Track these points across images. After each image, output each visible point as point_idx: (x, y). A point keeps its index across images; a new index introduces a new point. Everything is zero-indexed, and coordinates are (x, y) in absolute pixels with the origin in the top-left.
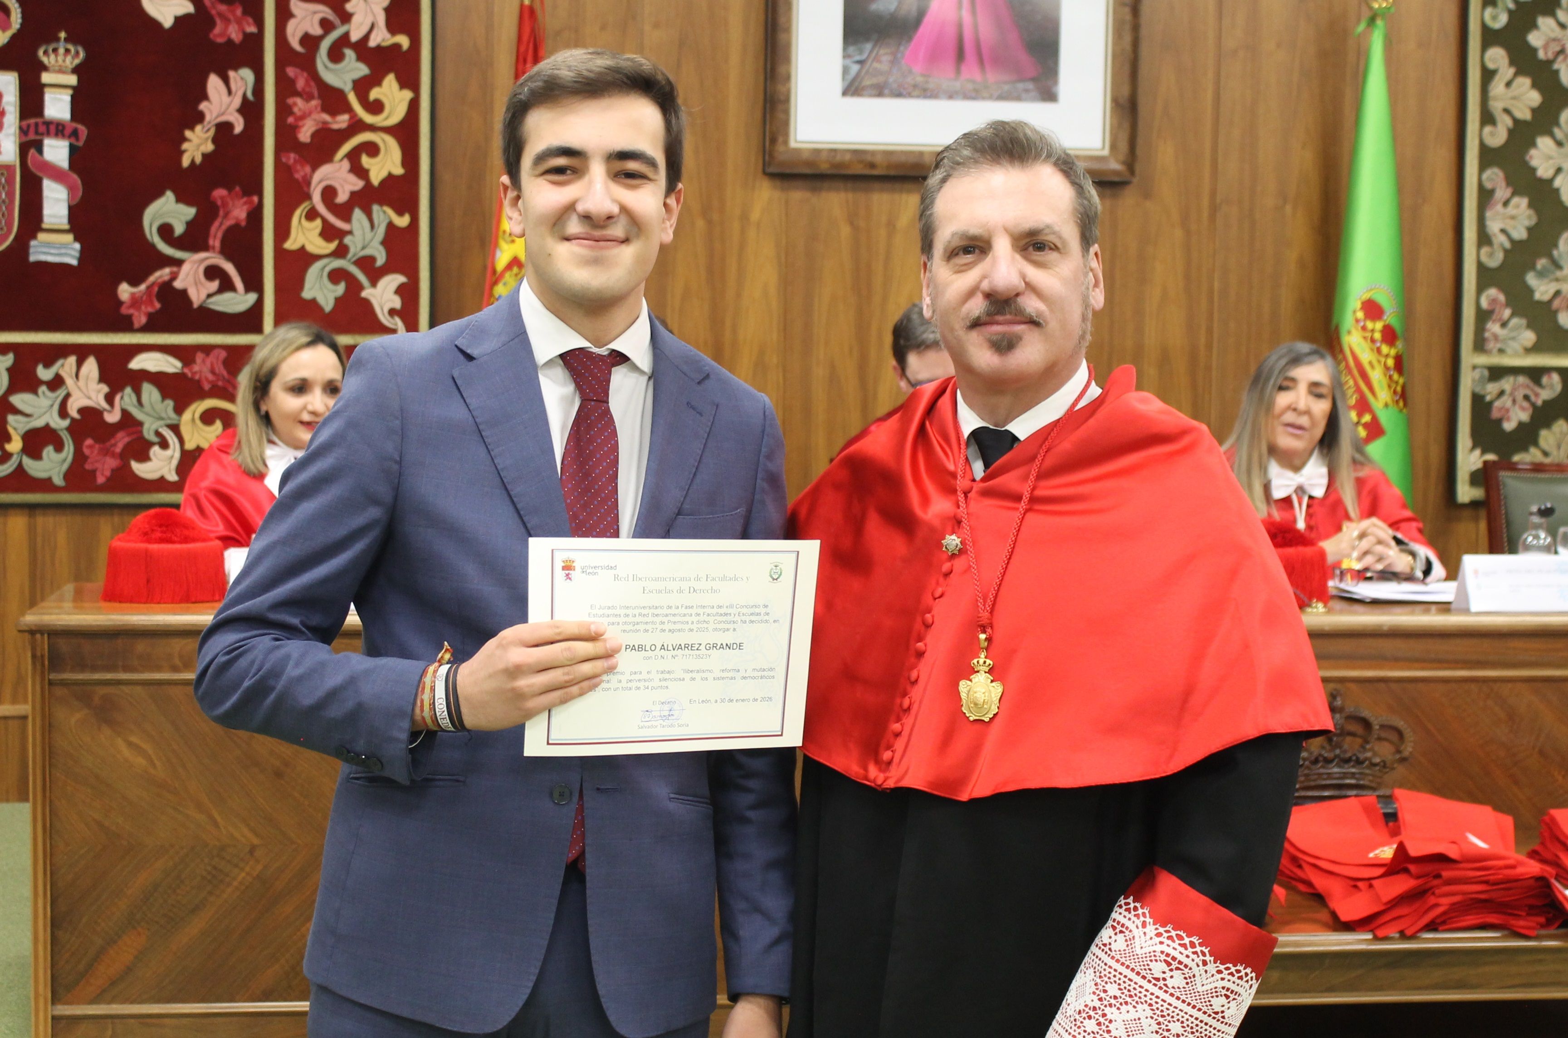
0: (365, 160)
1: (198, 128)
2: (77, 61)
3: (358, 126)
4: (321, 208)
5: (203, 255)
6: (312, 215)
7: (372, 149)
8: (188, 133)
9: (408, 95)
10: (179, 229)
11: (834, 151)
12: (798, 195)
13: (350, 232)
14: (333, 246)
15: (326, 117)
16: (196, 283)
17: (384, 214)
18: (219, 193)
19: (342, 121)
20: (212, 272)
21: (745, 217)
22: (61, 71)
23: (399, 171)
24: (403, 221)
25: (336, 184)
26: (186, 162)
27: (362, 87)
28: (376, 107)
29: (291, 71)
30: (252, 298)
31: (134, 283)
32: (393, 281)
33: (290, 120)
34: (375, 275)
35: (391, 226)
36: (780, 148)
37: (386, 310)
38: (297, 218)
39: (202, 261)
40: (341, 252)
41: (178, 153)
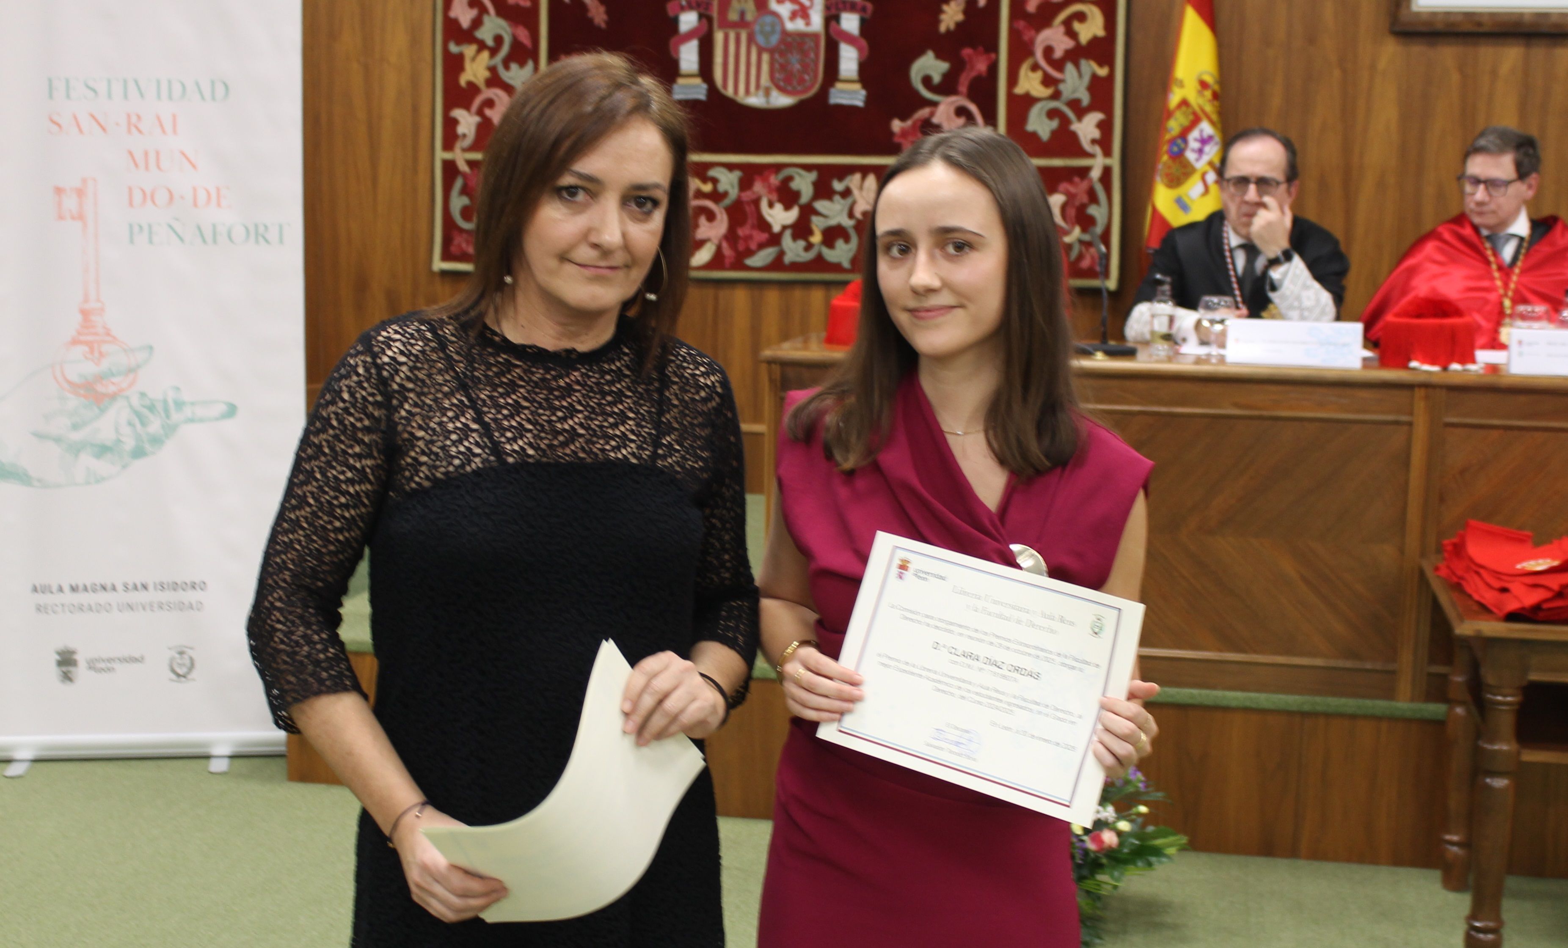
0: (1077, 26)
1: (953, 4)
4: (1042, 63)
5: (953, 98)
6: (1035, 67)
7: (1081, 17)
8: (945, 7)
10: (937, 79)
11: (1448, 14)
12: (1418, 49)
13: (1063, 81)
14: (1048, 92)
16: (949, 119)
17: (1090, 67)
18: (967, 52)
20: (961, 112)
21: (1373, 67)
23: (1100, 32)
24: (1103, 72)
25: (1054, 44)
26: (943, 28)
31: (903, 119)
32: (1094, 118)
34: (1081, 112)
35: (1095, 77)
36: (1403, 12)
37: (1089, 138)
38: (1024, 71)
39: (953, 103)
40: (1056, 96)
41: (937, 22)
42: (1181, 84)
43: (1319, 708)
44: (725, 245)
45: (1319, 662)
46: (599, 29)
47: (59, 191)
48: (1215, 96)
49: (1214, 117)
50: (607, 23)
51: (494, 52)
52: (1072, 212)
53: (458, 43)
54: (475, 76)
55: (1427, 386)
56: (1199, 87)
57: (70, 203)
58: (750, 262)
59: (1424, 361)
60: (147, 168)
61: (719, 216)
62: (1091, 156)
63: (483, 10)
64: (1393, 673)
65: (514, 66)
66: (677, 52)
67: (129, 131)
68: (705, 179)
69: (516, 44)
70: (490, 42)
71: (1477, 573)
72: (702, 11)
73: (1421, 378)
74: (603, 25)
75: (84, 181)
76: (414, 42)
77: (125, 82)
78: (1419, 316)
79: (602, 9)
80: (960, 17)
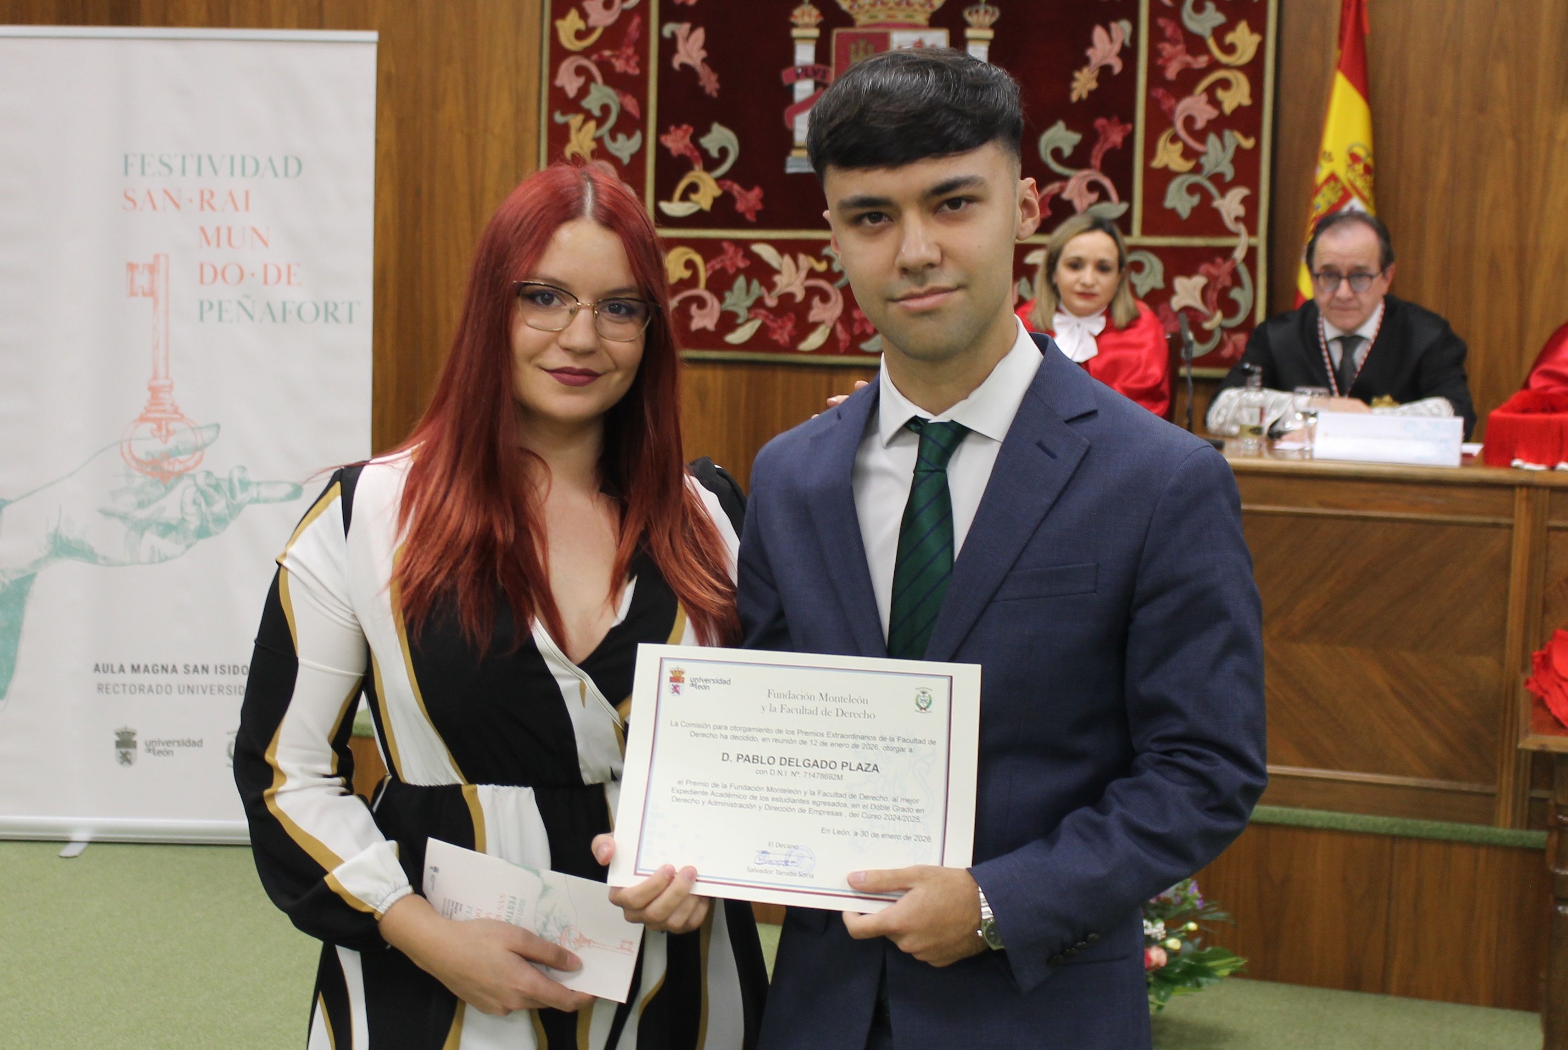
0: (1220, 94)
1: (1085, 71)
2: (994, 19)
3: (1215, 65)
4: (1182, 134)
5: (1085, 172)
6: (1174, 139)
7: (1225, 84)
8: (1077, 75)
9: (1256, 38)
10: (1067, 151)
13: (1204, 153)
14: (1190, 165)
15: (1189, 58)
16: (1080, 195)
17: (1235, 139)
18: (1100, 122)
19: (1202, 61)
20: (1093, 186)
22: (981, 27)
23: (1246, 101)
24: (1248, 144)
25: (1195, 114)
26: (1074, 97)
27: (1219, 33)
28: (1230, 49)
29: (1162, 22)
30: (1123, 207)
32: (1238, 193)
33: (1160, 62)
34: (1224, 187)
35: (1239, 149)
37: (1233, 216)
38: (1163, 141)
39: (1085, 177)
40: (1197, 169)
41: (1069, 90)
42: (1330, 158)
43: (1410, 832)
44: (839, 328)
45: (1411, 781)
46: (710, 97)
47: (131, 267)
48: (1367, 170)
49: (1366, 193)
50: (718, 91)
51: (600, 122)
52: (1213, 296)
53: (564, 113)
54: (581, 147)
55: (1527, 486)
56: (1349, 161)
57: (142, 280)
58: (865, 346)
59: (1528, 460)
60: (218, 244)
61: (833, 298)
62: (1236, 235)
63: (590, 79)
64: (1491, 795)
65: (621, 137)
66: (792, 122)
67: (202, 208)
68: (819, 258)
69: (624, 114)
70: (597, 112)
71: (1560, 687)
72: (819, 79)
73: (1522, 478)
74: (715, 94)
75: (157, 257)
76: (519, 112)
77: (199, 158)
78: (1525, 411)
79: (714, 77)
80: (1093, 85)
